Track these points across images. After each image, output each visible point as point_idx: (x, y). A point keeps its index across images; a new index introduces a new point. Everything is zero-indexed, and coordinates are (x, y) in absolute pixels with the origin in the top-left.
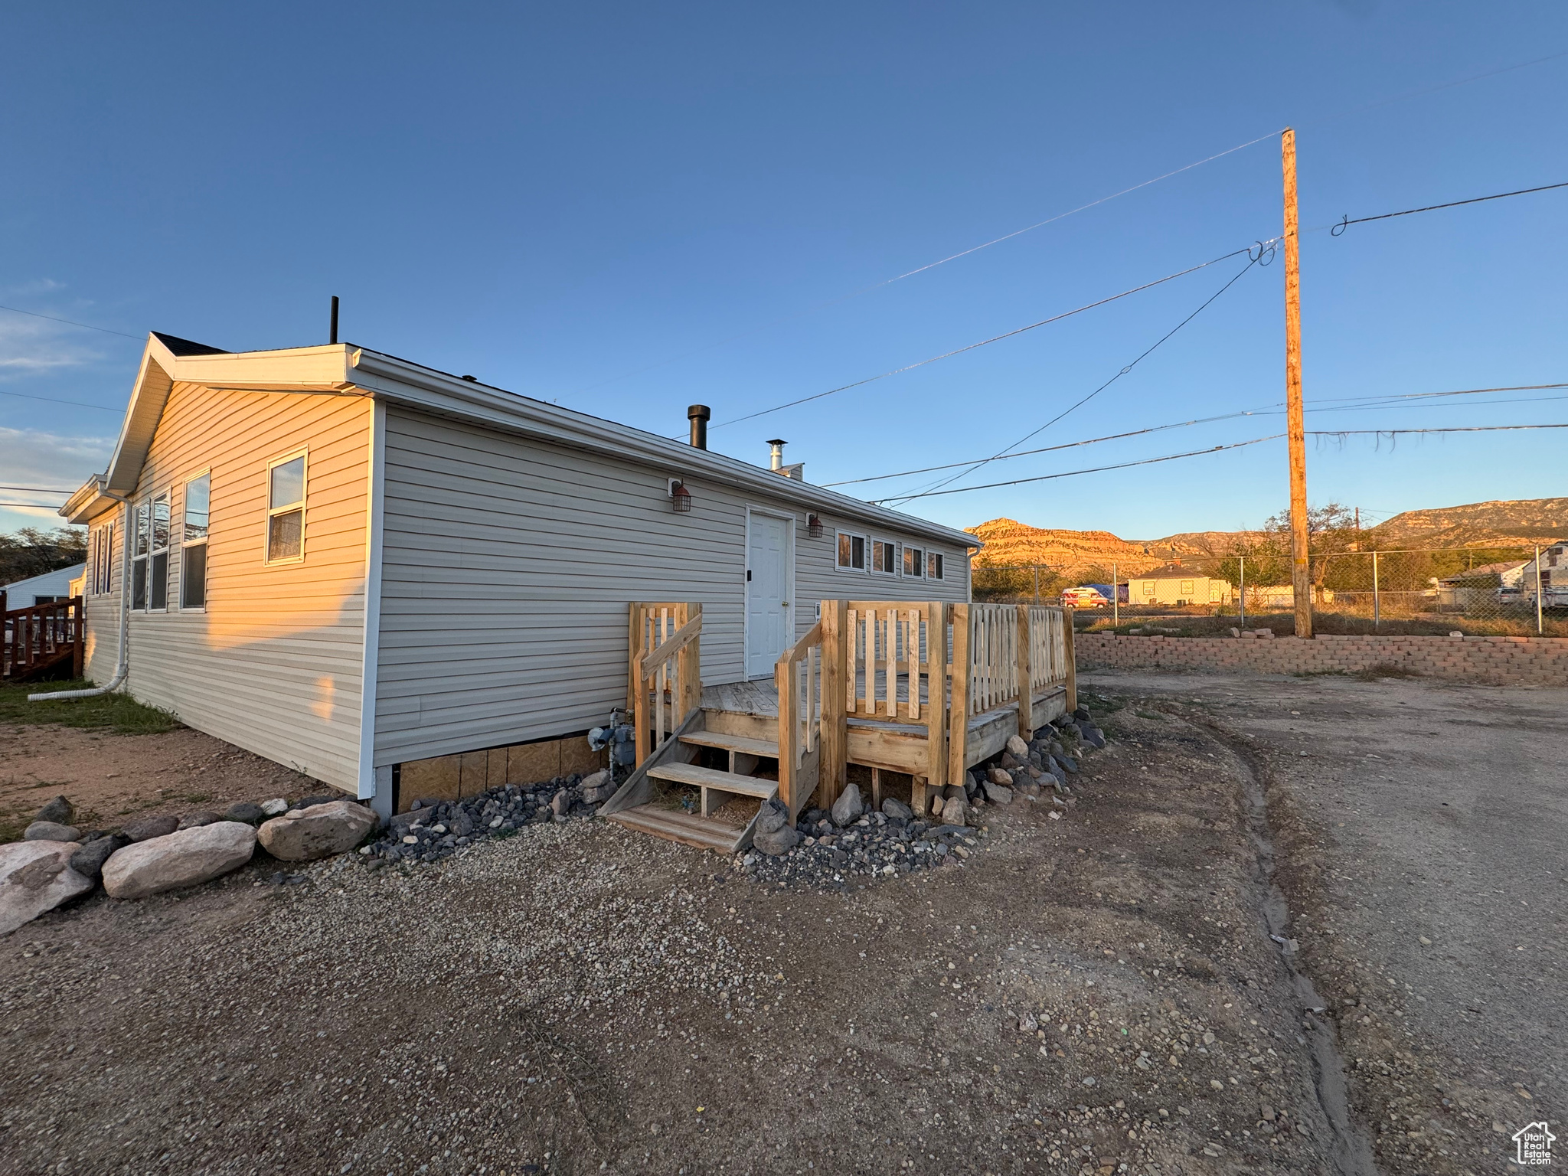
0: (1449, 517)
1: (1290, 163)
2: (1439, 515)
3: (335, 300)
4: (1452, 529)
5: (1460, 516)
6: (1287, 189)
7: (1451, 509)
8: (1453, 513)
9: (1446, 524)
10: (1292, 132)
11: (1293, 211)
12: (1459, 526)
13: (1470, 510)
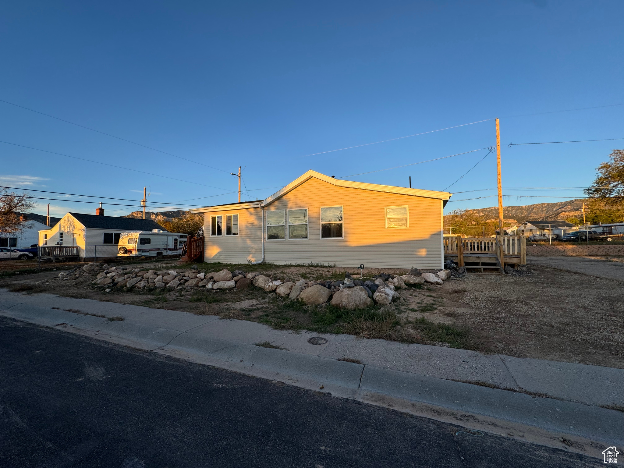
0: (482, 211)
1: (498, 127)
2: (480, 211)
3: (410, 177)
4: (483, 216)
5: (485, 211)
6: (497, 134)
7: (483, 209)
8: (484, 211)
9: (481, 214)
10: (498, 119)
11: (499, 139)
12: (485, 215)
13: (488, 209)
